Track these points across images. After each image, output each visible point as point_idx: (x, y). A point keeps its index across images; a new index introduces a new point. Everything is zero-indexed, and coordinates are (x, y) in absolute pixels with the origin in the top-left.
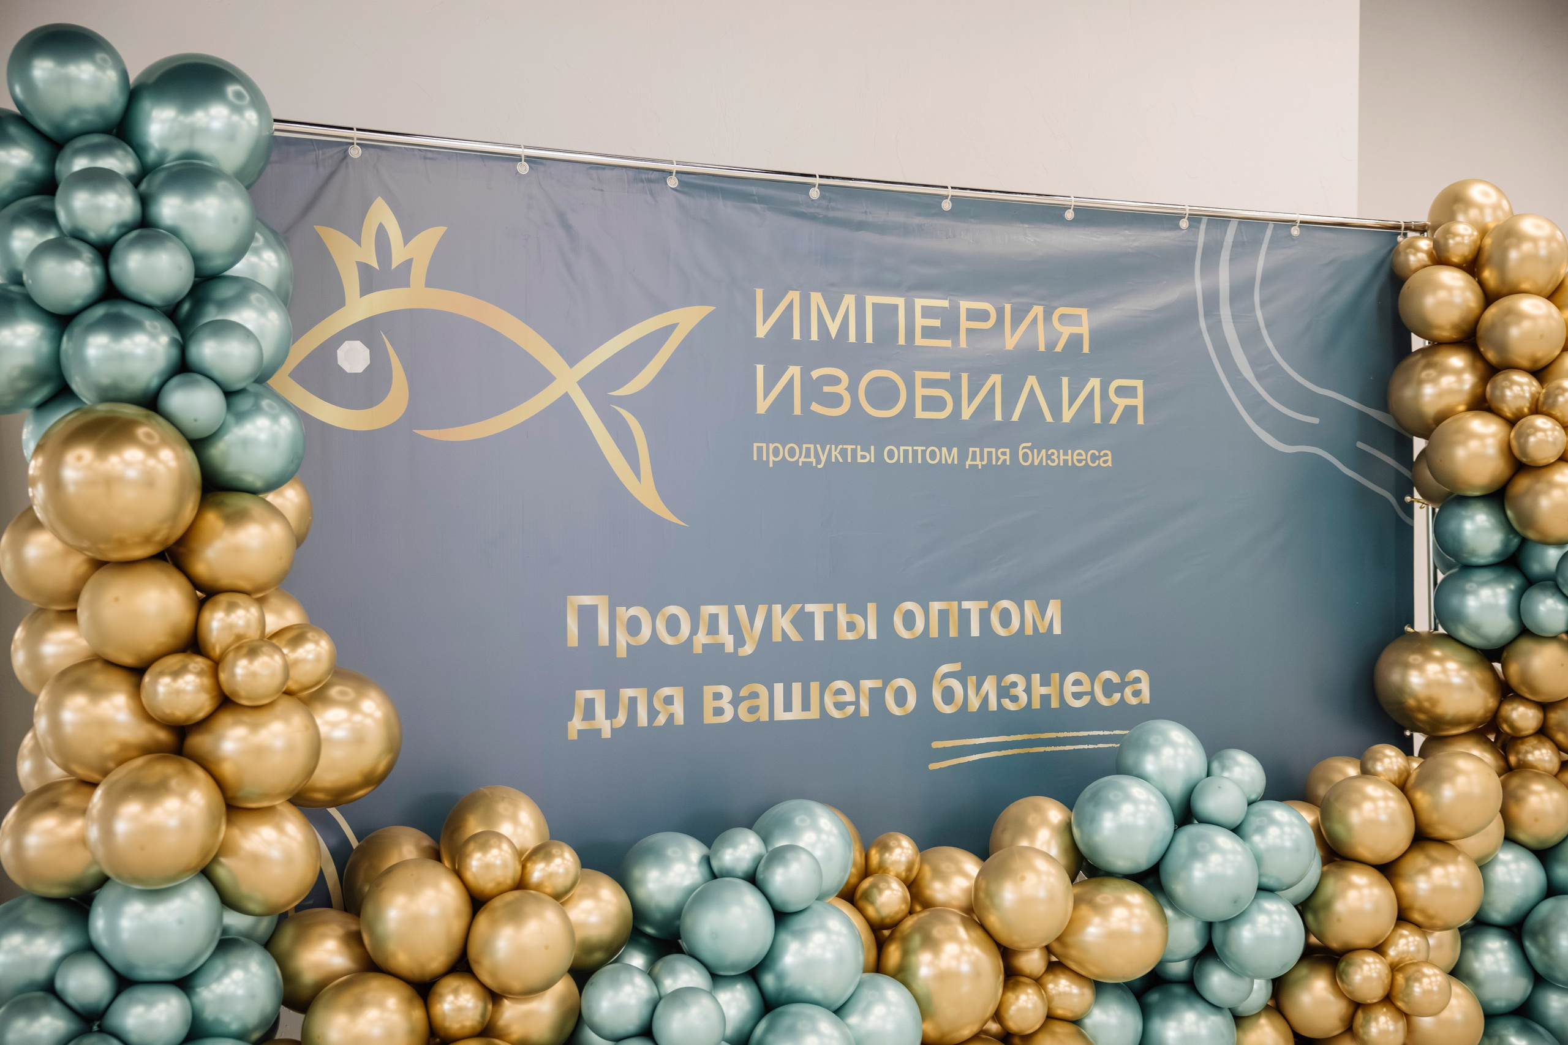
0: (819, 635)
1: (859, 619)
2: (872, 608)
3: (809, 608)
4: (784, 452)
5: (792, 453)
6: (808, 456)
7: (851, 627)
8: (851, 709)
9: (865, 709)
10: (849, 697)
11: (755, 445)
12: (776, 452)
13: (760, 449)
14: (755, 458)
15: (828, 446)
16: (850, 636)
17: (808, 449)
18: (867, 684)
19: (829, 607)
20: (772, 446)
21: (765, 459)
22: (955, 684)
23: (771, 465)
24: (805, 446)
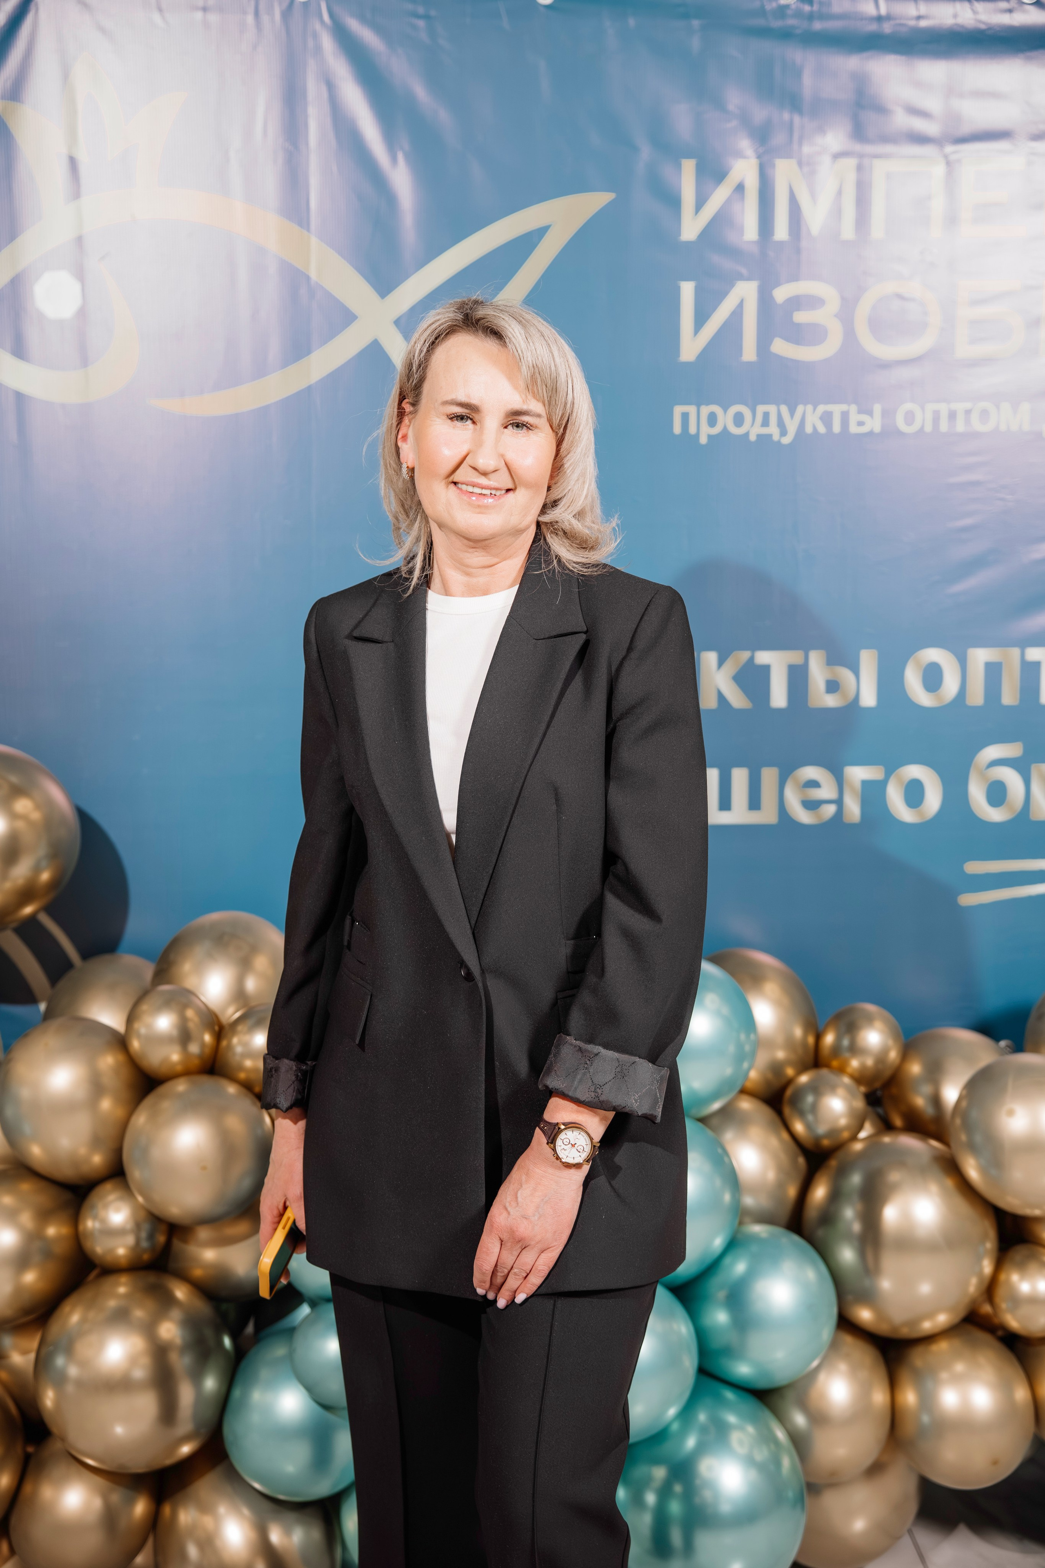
0: (779, 698)
1: (846, 675)
2: (868, 661)
3: (763, 657)
4: (725, 420)
5: (739, 420)
6: (765, 423)
7: (833, 686)
8: (830, 810)
9: (853, 809)
10: (827, 791)
11: (678, 410)
12: (712, 420)
13: (685, 417)
14: (677, 429)
15: (800, 409)
16: (831, 701)
17: (766, 415)
18: (858, 774)
19: (794, 657)
20: (705, 410)
21: (692, 430)
22: (1012, 778)
23: (703, 440)
24: (761, 409)
